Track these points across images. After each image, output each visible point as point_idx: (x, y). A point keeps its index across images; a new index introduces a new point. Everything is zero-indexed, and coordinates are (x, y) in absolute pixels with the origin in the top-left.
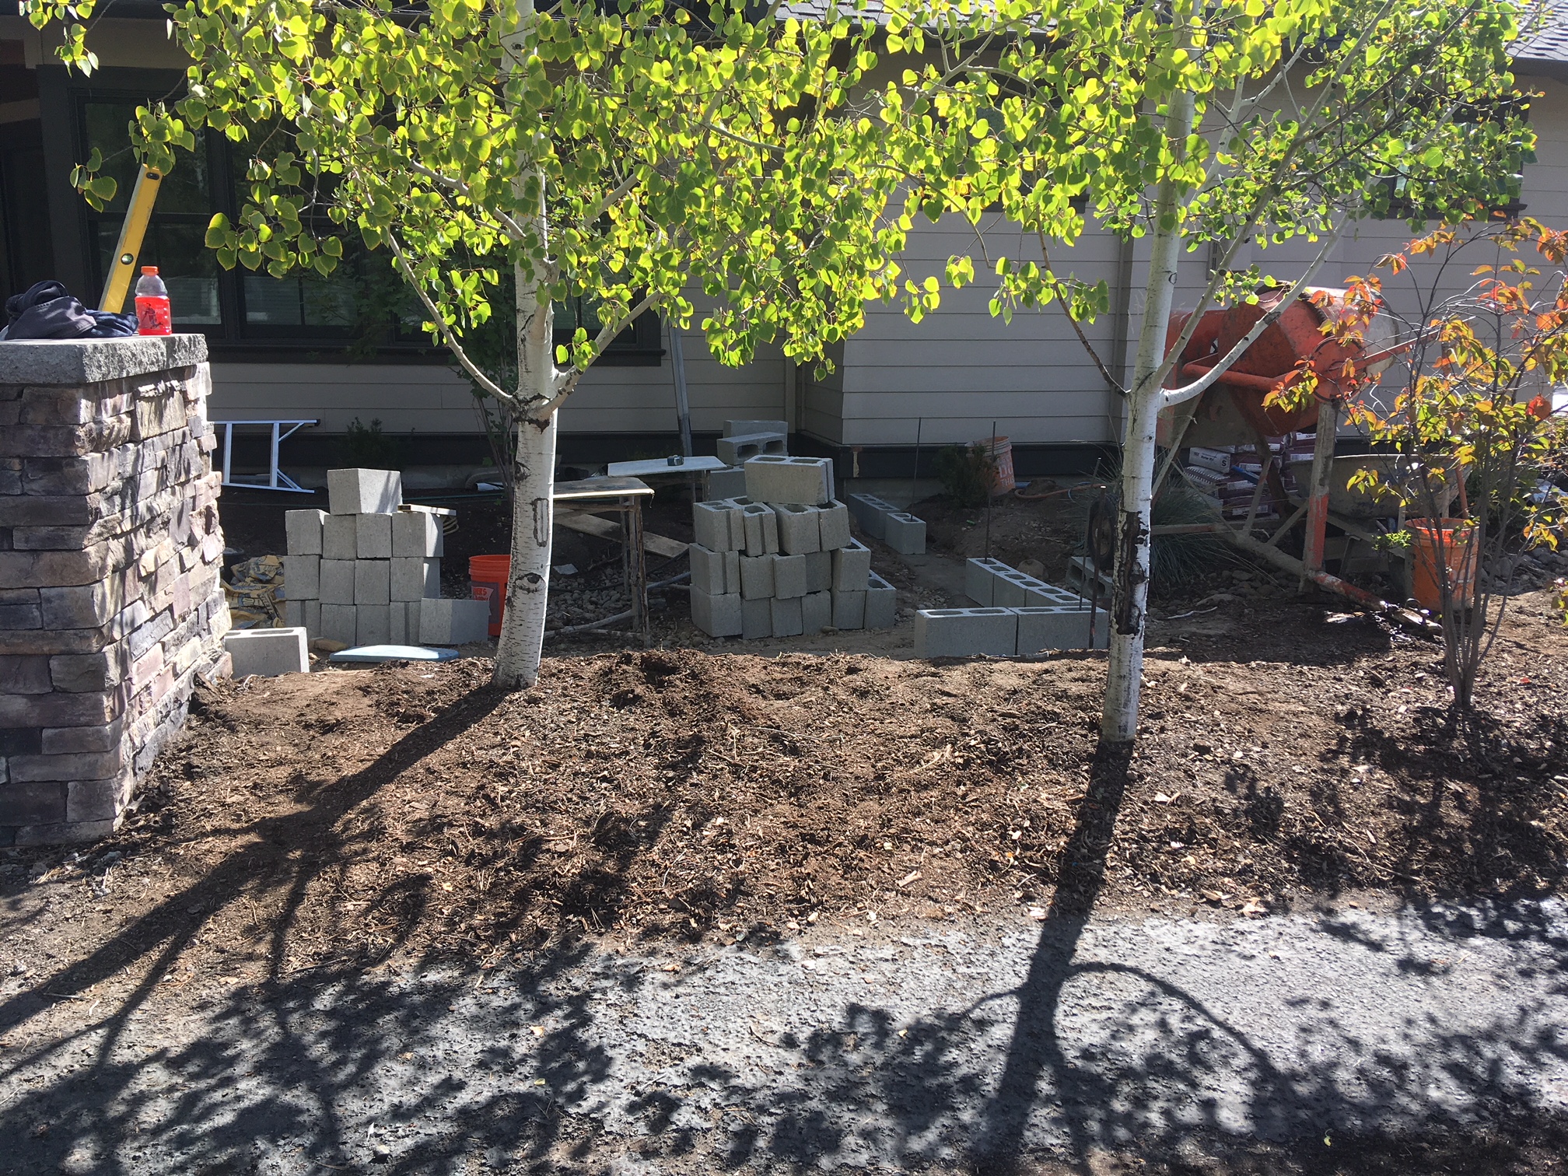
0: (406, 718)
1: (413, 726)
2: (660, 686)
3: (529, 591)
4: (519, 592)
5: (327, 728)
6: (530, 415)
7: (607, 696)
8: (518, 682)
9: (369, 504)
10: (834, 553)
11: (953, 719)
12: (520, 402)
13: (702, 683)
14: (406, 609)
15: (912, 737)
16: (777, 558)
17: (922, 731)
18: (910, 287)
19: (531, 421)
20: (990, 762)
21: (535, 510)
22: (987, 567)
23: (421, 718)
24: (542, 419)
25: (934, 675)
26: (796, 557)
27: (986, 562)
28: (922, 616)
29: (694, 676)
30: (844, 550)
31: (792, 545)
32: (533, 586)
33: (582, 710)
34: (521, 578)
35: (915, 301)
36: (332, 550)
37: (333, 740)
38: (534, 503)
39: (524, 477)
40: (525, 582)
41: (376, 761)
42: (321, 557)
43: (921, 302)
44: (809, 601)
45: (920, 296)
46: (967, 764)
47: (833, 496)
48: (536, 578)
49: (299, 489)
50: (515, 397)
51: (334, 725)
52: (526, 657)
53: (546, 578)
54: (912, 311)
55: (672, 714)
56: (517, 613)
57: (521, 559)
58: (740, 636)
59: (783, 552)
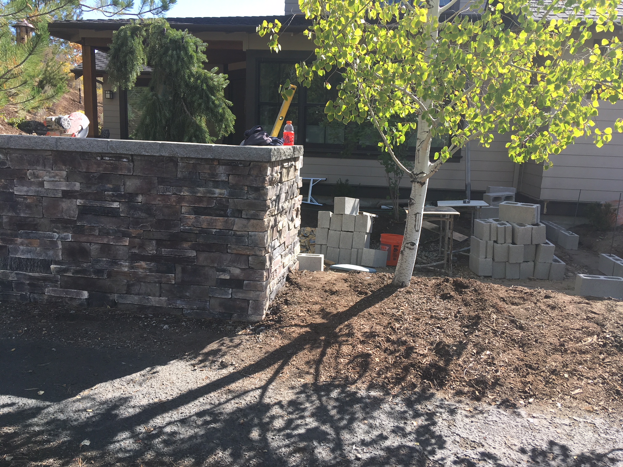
0: (361, 293)
1: (363, 296)
2: (460, 293)
3: (410, 249)
4: (406, 249)
5: (333, 293)
6: (418, 180)
7: (439, 294)
8: (402, 284)
9: (348, 211)
10: (537, 246)
11: (598, 324)
12: (414, 174)
13: (479, 294)
14: (358, 251)
15: (577, 329)
16: (511, 245)
17: (583, 328)
18: (597, 131)
19: (418, 182)
20: (616, 346)
21: (416, 217)
22: (611, 258)
23: (366, 293)
24: (422, 182)
25: (587, 303)
26: (520, 245)
27: (610, 256)
28: (580, 277)
29: (476, 290)
30: (542, 245)
31: (518, 240)
32: (412, 247)
33: (428, 299)
34: (408, 244)
35: (599, 138)
36: (333, 227)
37: (335, 298)
38: (416, 215)
39: (413, 204)
40: (409, 245)
41: (350, 308)
42: (329, 229)
43: (602, 138)
44: (524, 265)
45: (602, 136)
46: (605, 345)
47: (539, 221)
48: (413, 244)
49: (317, 204)
50: (413, 172)
51: (335, 292)
52: (406, 275)
53: (417, 245)
54: (597, 141)
55: (466, 305)
56: (404, 257)
57: (408, 236)
58: (491, 277)
59: (513, 243)
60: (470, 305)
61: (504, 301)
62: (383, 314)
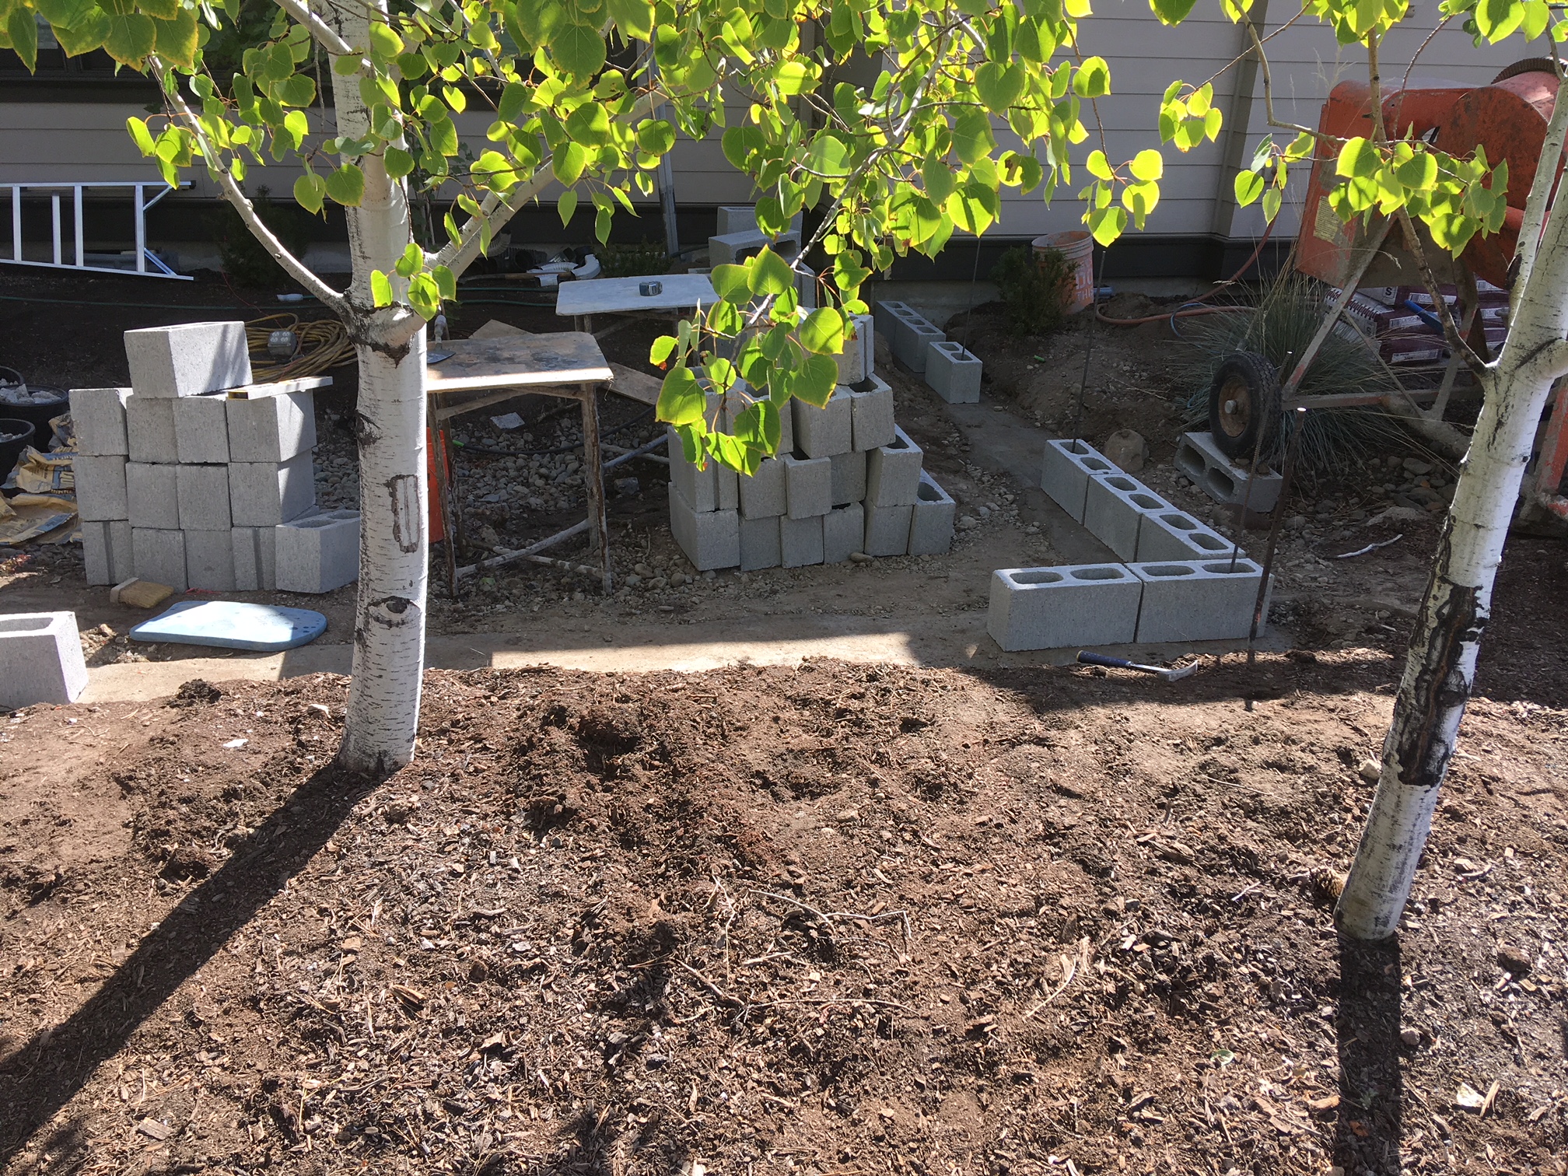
0: (174, 871)
1: (186, 886)
3: (390, 624)
4: (374, 626)
5: (41, 892)
6: (374, 335)
7: (522, 803)
8: (380, 762)
9: (191, 379)
10: (870, 455)
11: (1086, 868)
12: (356, 310)
14: (256, 537)
15: (1023, 914)
16: (792, 463)
17: (1039, 904)
19: (376, 347)
20: (1160, 989)
21: (393, 495)
22: (1076, 459)
24: (395, 344)
25: (1040, 741)
26: (818, 462)
27: (1074, 449)
28: (1000, 581)
30: (887, 451)
31: (811, 446)
32: (396, 617)
34: (376, 604)
35: (1104, 198)
36: (142, 449)
37: (48, 920)
38: (391, 484)
39: (370, 440)
40: (383, 611)
42: (127, 459)
44: (835, 520)
46: (1122, 994)
47: (871, 368)
48: (401, 605)
49: (173, 275)
50: (347, 297)
51: (52, 885)
52: (392, 725)
53: (421, 602)
54: (1099, 216)
56: (372, 657)
57: (374, 574)
58: (738, 568)
59: (799, 454)
60: (642, 841)
61: (766, 784)
62: (254, 1003)
